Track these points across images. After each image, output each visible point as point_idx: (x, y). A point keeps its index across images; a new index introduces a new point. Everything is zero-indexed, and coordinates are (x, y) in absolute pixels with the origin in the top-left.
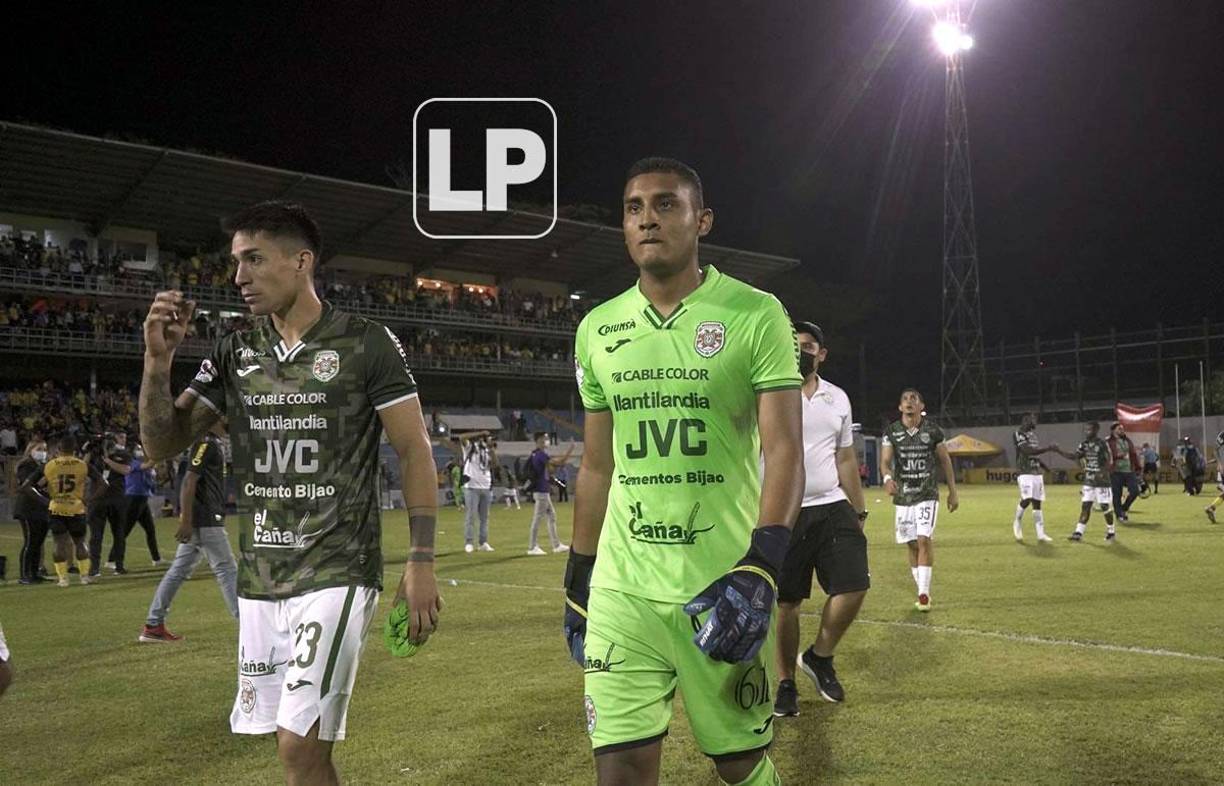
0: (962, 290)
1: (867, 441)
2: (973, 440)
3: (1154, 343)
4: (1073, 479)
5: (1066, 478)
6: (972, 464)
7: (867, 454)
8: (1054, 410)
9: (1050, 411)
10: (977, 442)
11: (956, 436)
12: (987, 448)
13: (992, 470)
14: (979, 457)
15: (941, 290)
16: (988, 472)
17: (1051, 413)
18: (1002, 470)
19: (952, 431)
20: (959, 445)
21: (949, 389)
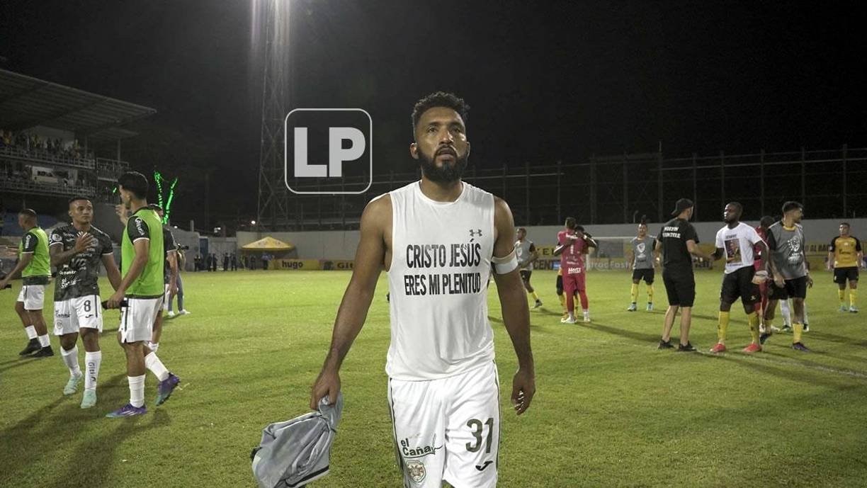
0: (274, 141)
1: (201, 240)
2: (275, 240)
3: (388, 182)
4: (336, 267)
5: (332, 266)
6: (273, 257)
7: (201, 249)
8: (331, 223)
9: (329, 223)
10: (278, 241)
11: (264, 237)
12: (284, 246)
13: (286, 261)
14: (278, 251)
15: (260, 141)
16: (283, 262)
17: (329, 225)
18: (293, 261)
19: (263, 234)
20: (266, 243)
21: (263, 206)
